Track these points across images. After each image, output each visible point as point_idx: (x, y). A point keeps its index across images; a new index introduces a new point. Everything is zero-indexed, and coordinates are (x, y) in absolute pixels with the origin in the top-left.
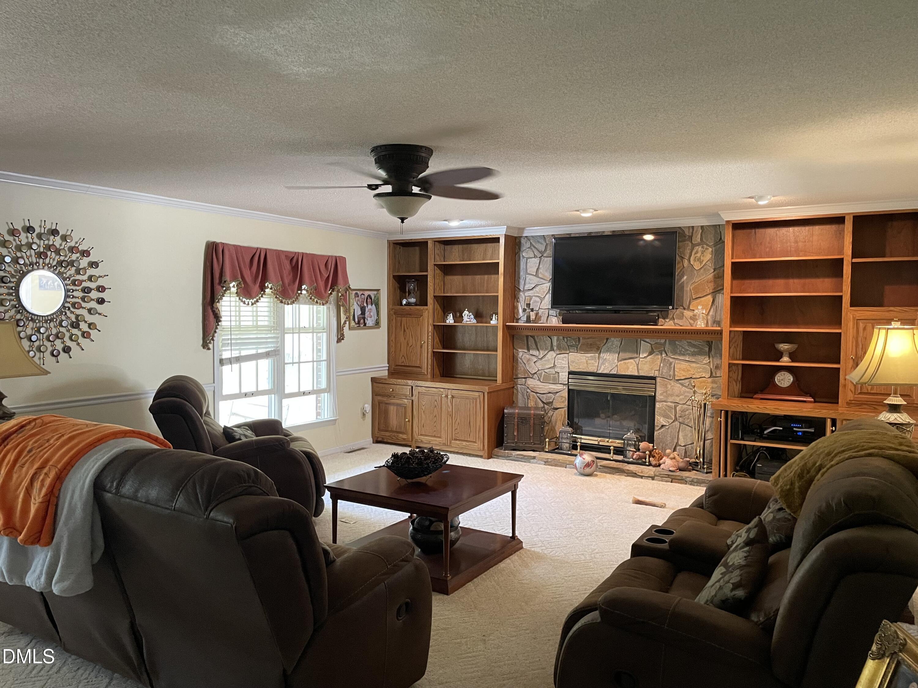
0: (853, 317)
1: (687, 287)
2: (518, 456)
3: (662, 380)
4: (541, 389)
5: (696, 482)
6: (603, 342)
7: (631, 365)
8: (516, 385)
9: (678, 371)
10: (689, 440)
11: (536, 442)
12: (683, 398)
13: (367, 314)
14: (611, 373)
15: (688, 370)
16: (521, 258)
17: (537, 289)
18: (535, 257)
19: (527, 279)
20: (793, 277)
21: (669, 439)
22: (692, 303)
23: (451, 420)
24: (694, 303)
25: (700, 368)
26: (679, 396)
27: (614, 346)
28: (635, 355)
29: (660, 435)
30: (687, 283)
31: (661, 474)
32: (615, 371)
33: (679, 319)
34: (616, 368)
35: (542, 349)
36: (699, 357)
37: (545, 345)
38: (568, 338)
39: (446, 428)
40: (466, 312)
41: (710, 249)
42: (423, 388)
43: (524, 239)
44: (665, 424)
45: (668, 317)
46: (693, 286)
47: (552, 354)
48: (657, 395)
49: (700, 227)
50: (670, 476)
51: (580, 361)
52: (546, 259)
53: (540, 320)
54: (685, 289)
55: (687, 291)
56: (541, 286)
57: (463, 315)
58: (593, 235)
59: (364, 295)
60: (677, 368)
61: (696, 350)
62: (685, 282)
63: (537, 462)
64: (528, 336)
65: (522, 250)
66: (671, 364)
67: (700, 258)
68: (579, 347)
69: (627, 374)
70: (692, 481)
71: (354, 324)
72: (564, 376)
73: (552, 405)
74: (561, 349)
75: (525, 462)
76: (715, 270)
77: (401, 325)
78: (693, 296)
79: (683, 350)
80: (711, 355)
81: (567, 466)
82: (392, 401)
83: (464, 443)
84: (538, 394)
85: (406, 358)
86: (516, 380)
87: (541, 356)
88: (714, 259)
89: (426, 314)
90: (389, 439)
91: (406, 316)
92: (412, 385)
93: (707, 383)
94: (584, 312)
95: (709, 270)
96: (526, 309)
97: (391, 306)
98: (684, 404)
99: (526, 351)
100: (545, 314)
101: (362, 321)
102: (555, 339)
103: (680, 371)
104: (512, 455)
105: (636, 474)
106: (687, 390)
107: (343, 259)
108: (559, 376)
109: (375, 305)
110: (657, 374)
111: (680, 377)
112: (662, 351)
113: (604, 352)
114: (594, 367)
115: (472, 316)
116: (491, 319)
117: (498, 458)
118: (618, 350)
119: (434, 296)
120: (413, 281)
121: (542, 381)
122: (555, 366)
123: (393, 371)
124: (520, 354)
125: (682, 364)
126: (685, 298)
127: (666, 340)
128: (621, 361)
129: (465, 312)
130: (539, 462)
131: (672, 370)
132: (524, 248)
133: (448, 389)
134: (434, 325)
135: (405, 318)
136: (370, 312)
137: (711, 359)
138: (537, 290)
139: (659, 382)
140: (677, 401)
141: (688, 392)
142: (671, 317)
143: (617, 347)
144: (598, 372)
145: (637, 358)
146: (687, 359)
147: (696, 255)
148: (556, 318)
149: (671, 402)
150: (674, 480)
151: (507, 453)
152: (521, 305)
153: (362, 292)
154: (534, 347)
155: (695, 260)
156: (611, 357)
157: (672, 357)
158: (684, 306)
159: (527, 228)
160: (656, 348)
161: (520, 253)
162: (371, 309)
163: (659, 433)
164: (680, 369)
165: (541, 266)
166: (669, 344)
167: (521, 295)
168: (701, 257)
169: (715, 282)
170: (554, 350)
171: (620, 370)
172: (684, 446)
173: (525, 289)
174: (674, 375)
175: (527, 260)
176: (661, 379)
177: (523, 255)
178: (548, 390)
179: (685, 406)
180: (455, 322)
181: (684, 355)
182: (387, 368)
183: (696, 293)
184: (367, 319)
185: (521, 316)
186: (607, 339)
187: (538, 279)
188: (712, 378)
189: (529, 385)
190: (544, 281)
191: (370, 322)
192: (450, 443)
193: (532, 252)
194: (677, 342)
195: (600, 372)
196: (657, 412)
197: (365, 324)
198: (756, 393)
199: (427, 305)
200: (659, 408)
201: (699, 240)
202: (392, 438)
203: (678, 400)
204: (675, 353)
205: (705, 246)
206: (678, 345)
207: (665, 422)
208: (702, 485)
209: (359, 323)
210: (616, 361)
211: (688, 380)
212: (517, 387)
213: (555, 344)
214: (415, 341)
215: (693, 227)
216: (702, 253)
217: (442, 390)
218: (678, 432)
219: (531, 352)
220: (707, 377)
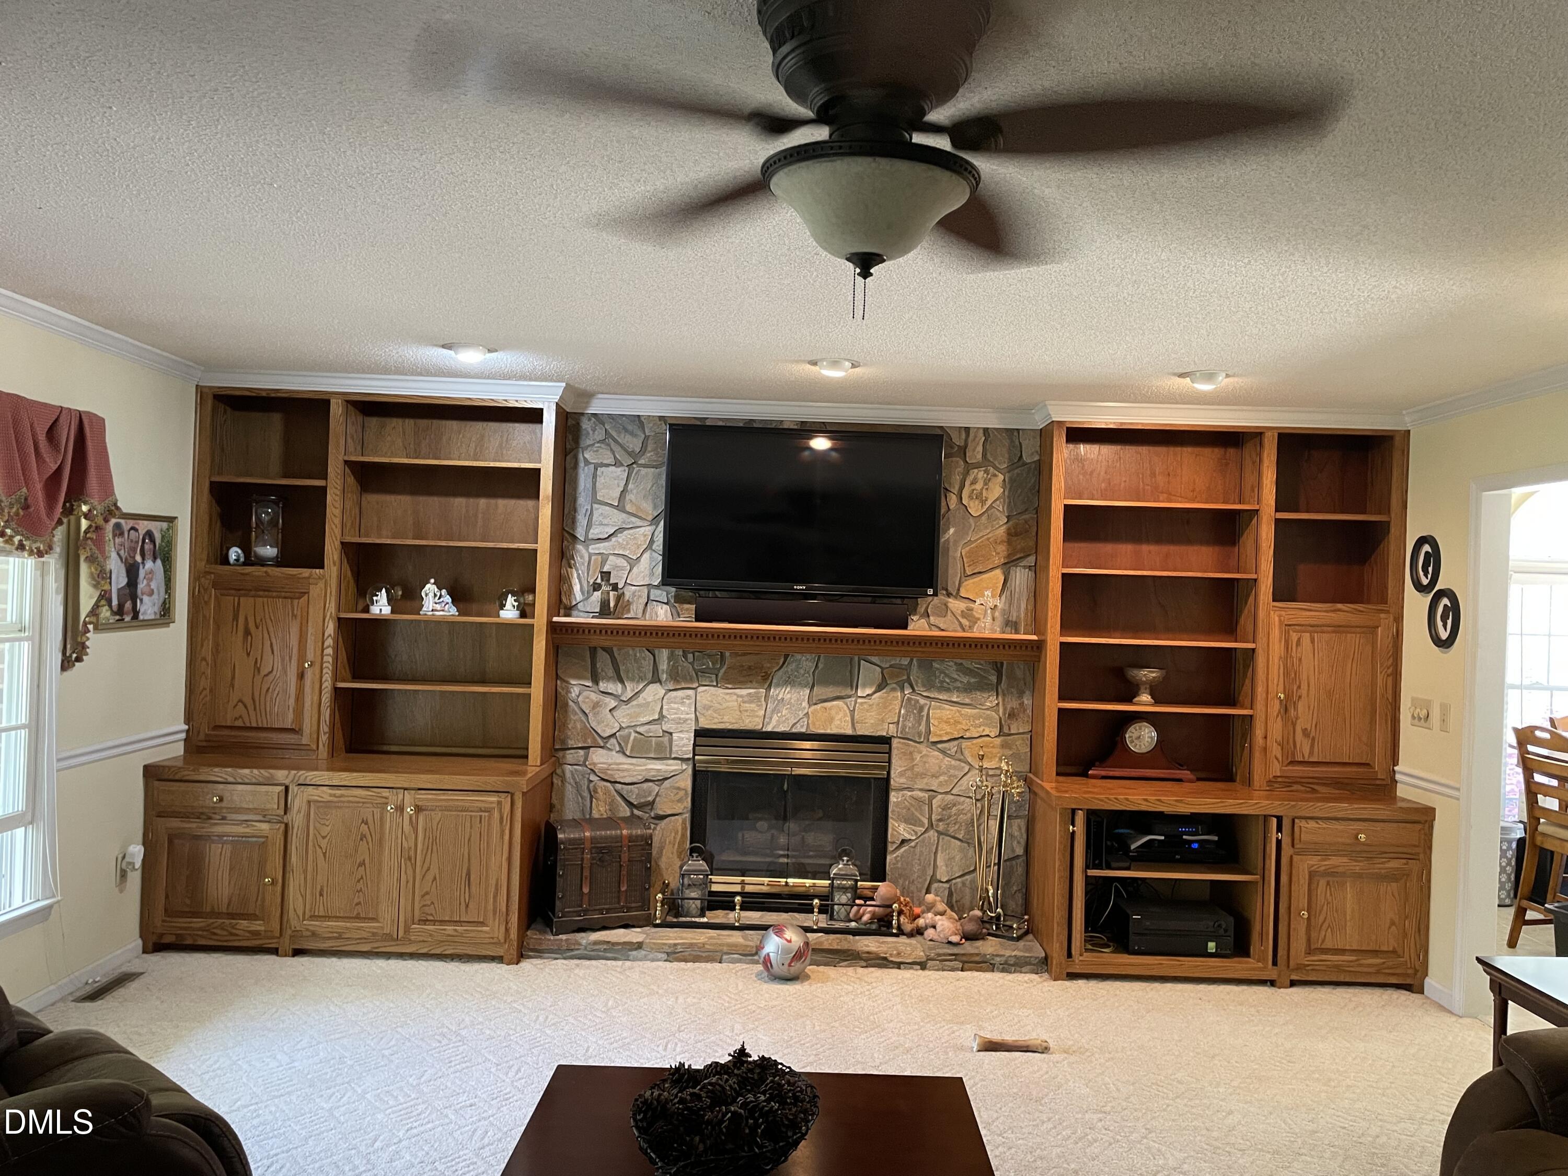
0: (1280, 620)
1: (956, 550)
2: (597, 947)
3: (903, 743)
4: (625, 774)
5: (1012, 965)
6: (778, 663)
7: (837, 713)
8: (561, 765)
9: (936, 723)
10: (955, 869)
11: (633, 905)
12: (946, 781)
13: (142, 585)
14: (794, 730)
15: (957, 722)
16: (582, 464)
17: (621, 538)
18: (618, 464)
19: (596, 514)
20: (1148, 541)
21: (916, 868)
22: (965, 583)
23: (410, 872)
24: (970, 582)
25: (981, 717)
26: (937, 777)
27: (802, 671)
28: (848, 691)
29: (897, 862)
30: (956, 542)
31: (939, 955)
32: (802, 726)
33: (939, 616)
34: (805, 720)
35: (632, 680)
36: (978, 693)
37: (639, 669)
38: (697, 654)
39: (396, 894)
40: (430, 588)
41: (1001, 477)
42: (325, 788)
43: (590, 420)
44: (908, 837)
45: (916, 610)
46: (967, 549)
47: (654, 692)
48: (893, 775)
49: (981, 431)
50: (958, 957)
51: (725, 705)
52: (644, 471)
53: (629, 611)
54: (951, 553)
55: (955, 558)
56: (631, 531)
57: (423, 594)
58: (755, 425)
59: (136, 530)
60: (935, 719)
61: (973, 680)
62: (952, 540)
63: (645, 956)
64: (595, 648)
65: (582, 445)
66: (921, 709)
67: (981, 493)
68: (720, 675)
69: (829, 731)
70: (1006, 963)
71: (108, 614)
72: (685, 741)
73: (651, 810)
74: (678, 678)
75: (615, 959)
76: (1009, 518)
77: (236, 618)
78: (967, 568)
79: (947, 680)
80: (1000, 690)
81: (725, 957)
82: (219, 829)
83: (450, 929)
84: (618, 786)
85: (251, 708)
86: (560, 754)
87: (629, 694)
88: (1009, 497)
89: (315, 591)
90: (201, 936)
91: (253, 593)
92: (287, 782)
93: (993, 747)
94: (734, 594)
95: (997, 518)
96: (600, 586)
97: (202, 565)
98: (946, 793)
99: (590, 684)
100: (640, 596)
101: (128, 605)
102: (664, 654)
103: (939, 723)
104: (580, 944)
105: (885, 959)
106: (953, 762)
107: (100, 423)
108: (671, 741)
109: (163, 562)
110: (893, 730)
111: (940, 736)
112: (904, 682)
113: (778, 685)
114: (757, 719)
115: (448, 599)
116: (502, 606)
117: (541, 957)
118: (810, 680)
119: (342, 543)
120: (272, 501)
121: (628, 753)
122: (662, 717)
123: (204, 744)
124: (575, 691)
125: (944, 709)
126: (950, 571)
127: (912, 660)
128: (816, 704)
129: (428, 586)
130: (651, 956)
131: (924, 723)
132: (589, 442)
133: (405, 789)
134: (339, 619)
135: (252, 600)
136: (150, 580)
137: (1000, 698)
138: (620, 540)
139: (898, 748)
140: (933, 788)
141: (955, 768)
142: (923, 610)
143: (808, 673)
144: (764, 730)
145: (850, 697)
146: (955, 700)
147: (973, 487)
148: (665, 606)
149: (921, 790)
150: (966, 965)
151: (567, 940)
152: (579, 575)
153: (131, 523)
154: (611, 672)
155: (970, 497)
156: (795, 696)
157: (925, 694)
158: (949, 589)
159: (600, 396)
160: (891, 678)
161: (578, 452)
162: (151, 572)
163: (896, 858)
164: (940, 719)
165: (630, 486)
166: (920, 667)
167: (578, 551)
168: (984, 491)
169: (1009, 542)
170: (660, 681)
171: (814, 724)
172: (947, 882)
173: (590, 536)
174: (929, 732)
175: (596, 469)
176: (902, 741)
177: (585, 458)
178: (644, 773)
179: (950, 797)
180: (393, 612)
181: (948, 690)
182: (183, 735)
183: (974, 563)
184: (141, 600)
185: (578, 599)
186: (786, 657)
187: (624, 515)
188: (1002, 738)
189: (595, 764)
190: (639, 522)
191: (148, 608)
192: (407, 930)
193: (609, 453)
194: (935, 665)
195: (769, 729)
196: (893, 811)
197: (136, 615)
198: (1090, 765)
199: (323, 567)
200: (897, 804)
201: (979, 456)
202: (215, 934)
203: (936, 784)
204: (930, 686)
205: (991, 470)
206: (938, 669)
207: (909, 833)
208: (1024, 969)
209: (120, 611)
210: (805, 704)
211: (956, 743)
212: (563, 772)
213: (663, 666)
214: (283, 660)
215: (967, 429)
216: (986, 484)
217: (385, 793)
218: (936, 853)
219: (603, 686)
220: (992, 735)
